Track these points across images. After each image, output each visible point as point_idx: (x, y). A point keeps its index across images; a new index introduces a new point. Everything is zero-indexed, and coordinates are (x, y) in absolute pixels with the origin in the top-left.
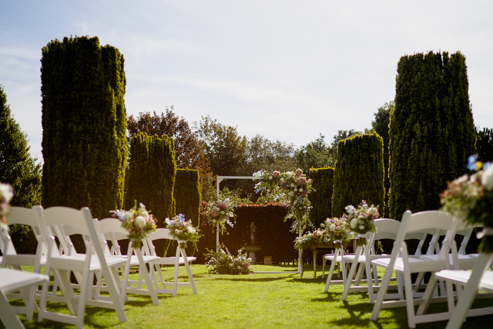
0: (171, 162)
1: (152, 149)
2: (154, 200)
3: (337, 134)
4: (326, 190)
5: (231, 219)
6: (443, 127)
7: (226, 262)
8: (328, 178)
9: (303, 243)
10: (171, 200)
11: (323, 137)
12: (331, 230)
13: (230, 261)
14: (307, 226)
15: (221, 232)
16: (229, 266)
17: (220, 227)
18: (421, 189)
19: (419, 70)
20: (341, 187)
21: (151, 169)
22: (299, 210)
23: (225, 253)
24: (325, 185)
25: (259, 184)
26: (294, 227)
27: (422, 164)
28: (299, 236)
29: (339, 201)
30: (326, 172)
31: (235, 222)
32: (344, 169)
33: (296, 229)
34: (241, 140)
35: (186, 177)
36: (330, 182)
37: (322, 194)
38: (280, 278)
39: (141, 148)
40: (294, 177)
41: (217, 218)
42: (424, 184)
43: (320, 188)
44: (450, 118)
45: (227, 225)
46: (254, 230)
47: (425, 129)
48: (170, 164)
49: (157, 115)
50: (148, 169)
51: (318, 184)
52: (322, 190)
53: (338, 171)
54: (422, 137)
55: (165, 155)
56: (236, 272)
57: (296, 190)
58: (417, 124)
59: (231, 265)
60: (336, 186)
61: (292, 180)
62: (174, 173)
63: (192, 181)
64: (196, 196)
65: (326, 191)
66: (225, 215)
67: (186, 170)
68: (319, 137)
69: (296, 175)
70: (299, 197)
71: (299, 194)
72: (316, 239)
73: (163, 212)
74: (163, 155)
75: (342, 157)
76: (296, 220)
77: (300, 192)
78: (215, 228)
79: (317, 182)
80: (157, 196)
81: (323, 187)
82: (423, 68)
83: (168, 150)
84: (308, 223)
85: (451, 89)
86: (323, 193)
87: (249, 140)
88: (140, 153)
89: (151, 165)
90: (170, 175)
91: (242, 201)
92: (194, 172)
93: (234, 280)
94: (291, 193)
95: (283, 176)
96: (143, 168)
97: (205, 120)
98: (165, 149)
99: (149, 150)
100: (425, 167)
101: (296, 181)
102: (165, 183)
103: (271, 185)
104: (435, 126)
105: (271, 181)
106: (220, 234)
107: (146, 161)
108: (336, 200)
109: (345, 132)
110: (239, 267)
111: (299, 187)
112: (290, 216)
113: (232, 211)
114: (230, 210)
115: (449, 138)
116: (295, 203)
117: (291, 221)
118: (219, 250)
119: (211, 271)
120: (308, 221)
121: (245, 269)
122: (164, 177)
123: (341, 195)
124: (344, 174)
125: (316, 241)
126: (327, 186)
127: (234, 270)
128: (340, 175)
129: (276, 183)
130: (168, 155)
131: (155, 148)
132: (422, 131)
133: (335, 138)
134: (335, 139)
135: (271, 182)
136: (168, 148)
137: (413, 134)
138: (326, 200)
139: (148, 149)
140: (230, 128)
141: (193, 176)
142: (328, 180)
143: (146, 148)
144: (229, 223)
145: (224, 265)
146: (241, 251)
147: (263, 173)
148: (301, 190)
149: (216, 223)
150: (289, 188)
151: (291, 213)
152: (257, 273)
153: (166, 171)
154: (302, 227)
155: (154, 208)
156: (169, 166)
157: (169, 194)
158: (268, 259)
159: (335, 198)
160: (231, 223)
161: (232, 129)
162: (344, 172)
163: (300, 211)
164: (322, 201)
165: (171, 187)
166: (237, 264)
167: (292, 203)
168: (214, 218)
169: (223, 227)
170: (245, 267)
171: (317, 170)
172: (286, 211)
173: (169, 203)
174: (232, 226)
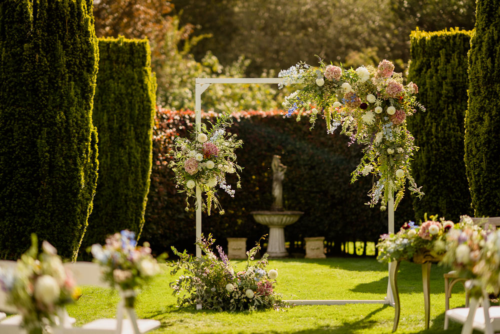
0: (87, 42)
1: (41, 13)
2: (48, 133)
4: (452, 84)
5: (230, 178)
7: (219, 280)
8: (455, 55)
9: (397, 253)
10: (87, 131)
12: (459, 261)
13: (229, 278)
15: (206, 209)
16: (226, 291)
17: (204, 196)
20: (485, 97)
21: (40, 60)
22: (388, 156)
23: (215, 257)
24: (449, 74)
25: (293, 95)
26: (375, 194)
28: (387, 233)
30: (451, 41)
31: (239, 185)
32: (491, 53)
33: (380, 200)
35: (118, 57)
36: (459, 65)
37: (441, 95)
39: (14, 11)
40: (374, 79)
41: (197, 177)
43: (437, 79)
45: (220, 192)
46: (281, 175)
48: (85, 47)
50: (33, 62)
51: (432, 70)
52: (440, 85)
53: (477, 59)
55: (72, 27)
56: (243, 306)
57: (379, 110)
59: (231, 287)
60: (474, 94)
61: (369, 88)
62: (93, 69)
63: (134, 67)
64: (142, 102)
65: (450, 88)
66: (215, 169)
67: (119, 42)
69: (380, 75)
70: (387, 125)
71: (386, 118)
72: (427, 242)
73: (70, 162)
74: (68, 28)
75: (488, 26)
76: (380, 177)
77: (388, 115)
78: (192, 200)
79: (429, 67)
80: (55, 124)
81: (445, 78)
83: (80, 14)
84: (407, 184)
86: (444, 92)
88: (12, 22)
89: (39, 52)
90: (85, 73)
92: (139, 45)
94: (368, 117)
95: (348, 77)
96: (20, 60)
98: (72, 13)
99: (34, 14)
101: (379, 89)
102: (72, 93)
103: (321, 96)
105: (321, 88)
106: (204, 214)
107: (28, 42)
108: (475, 128)
110: (250, 293)
111: (386, 104)
112: (365, 169)
113: (231, 159)
114: (226, 158)
116: (378, 138)
117: (368, 181)
118: (203, 253)
119: (184, 302)
120: (407, 181)
121: (263, 297)
122: (70, 77)
123: (487, 115)
124: (493, 67)
125: (428, 247)
126: (454, 76)
127: (239, 300)
128: (482, 67)
129: (333, 93)
130: (79, 26)
131: (49, 10)
135: (320, 91)
136: (79, 8)
138: (450, 108)
139: (31, 16)
141: (136, 55)
142: (455, 61)
143: (27, 12)
144: (224, 187)
145: (213, 289)
146: (254, 253)
147: (301, 71)
148: (391, 110)
149: (195, 189)
150: (364, 106)
151: (367, 161)
152: (292, 305)
153: (75, 64)
154: (395, 193)
155: (49, 152)
156: (82, 51)
157: (82, 116)
158: (315, 246)
159: (471, 122)
160: (229, 187)
162: (493, 62)
164: (442, 110)
165: (87, 99)
166: (245, 285)
167: (372, 138)
168: (189, 177)
169: (211, 196)
170: (264, 290)
171: (428, 36)
172: (357, 153)
173: (84, 139)
174: (232, 193)
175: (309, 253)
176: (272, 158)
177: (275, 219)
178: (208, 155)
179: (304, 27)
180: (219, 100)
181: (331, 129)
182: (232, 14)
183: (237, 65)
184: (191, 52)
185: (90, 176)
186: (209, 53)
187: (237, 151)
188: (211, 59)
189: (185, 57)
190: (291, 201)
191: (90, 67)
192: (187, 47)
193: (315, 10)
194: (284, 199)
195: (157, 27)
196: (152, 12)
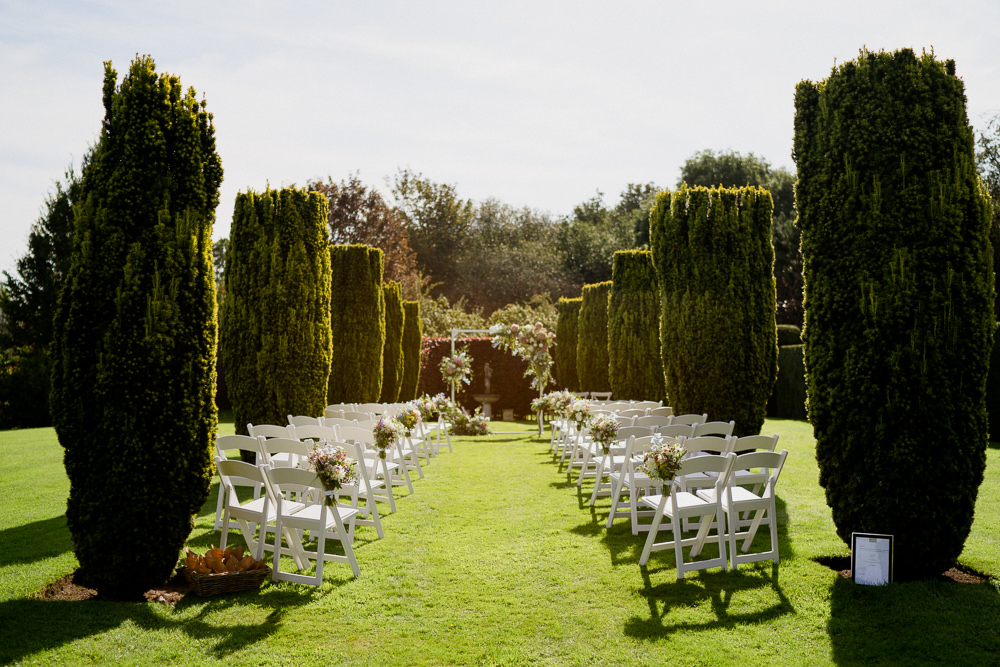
0: (400, 312)
3: (626, 191)
5: (468, 376)
6: (645, 316)
7: (463, 422)
9: (539, 406)
10: (400, 353)
11: (601, 194)
13: (467, 421)
14: (549, 383)
15: (456, 390)
16: (466, 427)
17: (455, 384)
18: (629, 366)
19: (628, 267)
22: (540, 366)
23: (461, 412)
25: (496, 338)
26: (533, 384)
27: (629, 346)
29: (584, 354)
31: (471, 379)
32: (588, 319)
34: (463, 207)
38: (520, 439)
40: (533, 331)
41: (453, 375)
42: (632, 362)
44: (650, 309)
45: (463, 382)
46: (489, 374)
47: (632, 317)
49: (334, 181)
54: (629, 324)
55: (393, 305)
56: (474, 433)
57: (535, 345)
58: (626, 313)
59: (468, 425)
61: (531, 335)
63: (411, 316)
66: (461, 371)
68: (596, 195)
69: (536, 329)
70: (539, 352)
71: (539, 349)
76: (536, 376)
78: (450, 386)
79: (568, 318)
82: (631, 265)
84: (549, 379)
85: (653, 284)
87: (477, 206)
91: (469, 318)
92: (414, 305)
93: (475, 441)
94: (531, 348)
95: (522, 330)
97: (404, 174)
100: (631, 349)
101: (536, 335)
102: (393, 336)
103: (510, 339)
104: (639, 315)
105: (509, 334)
106: (456, 392)
109: (639, 187)
110: (477, 428)
111: (538, 342)
112: (529, 372)
113: (468, 367)
114: (466, 366)
115: (650, 325)
116: (535, 358)
117: (531, 378)
120: (549, 377)
121: (482, 430)
123: (586, 348)
127: (471, 431)
129: (515, 337)
130: (396, 304)
132: (629, 319)
133: (622, 196)
134: (622, 199)
135: (509, 336)
137: (623, 321)
140: (445, 186)
144: (465, 380)
145: (460, 426)
146: (479, 410)
148: (541, 345)
149: (451, 381)
150: (529, 343)
151: (531, 368)
152: (496, 434)
154: (543, 382)
157: (397, 346)
158: (508, 413)
161: (449, 189)
163: (541, 368)
166: (475, 424)
167: (532, 358)
168: (448, 375)
169: (459, 384)
170: (483, 427)
171: (567, 300)
172: (526, 365)
173: (398, 357)
174: (468, 382)
175: (505, 418)
176: (484, 365)
177: (486, 399)
178: (458, 365)
179: (504, 273)
180: (448, 326)
181: (514, 353)
182: (454, 264)
183: (460, 303)
184: (430, 294)
185: (400, 374)
186: (441, 295)
187: (471, 363)
188: (444, 299)
189: (426, 297)
190: (495, 390)
191: (401, 323)
192: (428, 290)
193: (511, 263)
194: (491, 388)
195: (408, 278)
196: (404, 267)
